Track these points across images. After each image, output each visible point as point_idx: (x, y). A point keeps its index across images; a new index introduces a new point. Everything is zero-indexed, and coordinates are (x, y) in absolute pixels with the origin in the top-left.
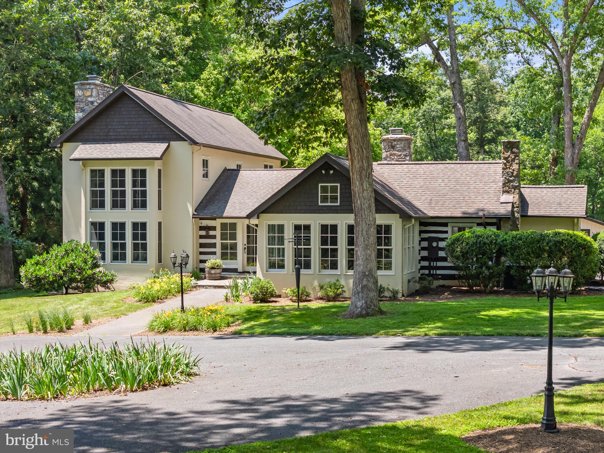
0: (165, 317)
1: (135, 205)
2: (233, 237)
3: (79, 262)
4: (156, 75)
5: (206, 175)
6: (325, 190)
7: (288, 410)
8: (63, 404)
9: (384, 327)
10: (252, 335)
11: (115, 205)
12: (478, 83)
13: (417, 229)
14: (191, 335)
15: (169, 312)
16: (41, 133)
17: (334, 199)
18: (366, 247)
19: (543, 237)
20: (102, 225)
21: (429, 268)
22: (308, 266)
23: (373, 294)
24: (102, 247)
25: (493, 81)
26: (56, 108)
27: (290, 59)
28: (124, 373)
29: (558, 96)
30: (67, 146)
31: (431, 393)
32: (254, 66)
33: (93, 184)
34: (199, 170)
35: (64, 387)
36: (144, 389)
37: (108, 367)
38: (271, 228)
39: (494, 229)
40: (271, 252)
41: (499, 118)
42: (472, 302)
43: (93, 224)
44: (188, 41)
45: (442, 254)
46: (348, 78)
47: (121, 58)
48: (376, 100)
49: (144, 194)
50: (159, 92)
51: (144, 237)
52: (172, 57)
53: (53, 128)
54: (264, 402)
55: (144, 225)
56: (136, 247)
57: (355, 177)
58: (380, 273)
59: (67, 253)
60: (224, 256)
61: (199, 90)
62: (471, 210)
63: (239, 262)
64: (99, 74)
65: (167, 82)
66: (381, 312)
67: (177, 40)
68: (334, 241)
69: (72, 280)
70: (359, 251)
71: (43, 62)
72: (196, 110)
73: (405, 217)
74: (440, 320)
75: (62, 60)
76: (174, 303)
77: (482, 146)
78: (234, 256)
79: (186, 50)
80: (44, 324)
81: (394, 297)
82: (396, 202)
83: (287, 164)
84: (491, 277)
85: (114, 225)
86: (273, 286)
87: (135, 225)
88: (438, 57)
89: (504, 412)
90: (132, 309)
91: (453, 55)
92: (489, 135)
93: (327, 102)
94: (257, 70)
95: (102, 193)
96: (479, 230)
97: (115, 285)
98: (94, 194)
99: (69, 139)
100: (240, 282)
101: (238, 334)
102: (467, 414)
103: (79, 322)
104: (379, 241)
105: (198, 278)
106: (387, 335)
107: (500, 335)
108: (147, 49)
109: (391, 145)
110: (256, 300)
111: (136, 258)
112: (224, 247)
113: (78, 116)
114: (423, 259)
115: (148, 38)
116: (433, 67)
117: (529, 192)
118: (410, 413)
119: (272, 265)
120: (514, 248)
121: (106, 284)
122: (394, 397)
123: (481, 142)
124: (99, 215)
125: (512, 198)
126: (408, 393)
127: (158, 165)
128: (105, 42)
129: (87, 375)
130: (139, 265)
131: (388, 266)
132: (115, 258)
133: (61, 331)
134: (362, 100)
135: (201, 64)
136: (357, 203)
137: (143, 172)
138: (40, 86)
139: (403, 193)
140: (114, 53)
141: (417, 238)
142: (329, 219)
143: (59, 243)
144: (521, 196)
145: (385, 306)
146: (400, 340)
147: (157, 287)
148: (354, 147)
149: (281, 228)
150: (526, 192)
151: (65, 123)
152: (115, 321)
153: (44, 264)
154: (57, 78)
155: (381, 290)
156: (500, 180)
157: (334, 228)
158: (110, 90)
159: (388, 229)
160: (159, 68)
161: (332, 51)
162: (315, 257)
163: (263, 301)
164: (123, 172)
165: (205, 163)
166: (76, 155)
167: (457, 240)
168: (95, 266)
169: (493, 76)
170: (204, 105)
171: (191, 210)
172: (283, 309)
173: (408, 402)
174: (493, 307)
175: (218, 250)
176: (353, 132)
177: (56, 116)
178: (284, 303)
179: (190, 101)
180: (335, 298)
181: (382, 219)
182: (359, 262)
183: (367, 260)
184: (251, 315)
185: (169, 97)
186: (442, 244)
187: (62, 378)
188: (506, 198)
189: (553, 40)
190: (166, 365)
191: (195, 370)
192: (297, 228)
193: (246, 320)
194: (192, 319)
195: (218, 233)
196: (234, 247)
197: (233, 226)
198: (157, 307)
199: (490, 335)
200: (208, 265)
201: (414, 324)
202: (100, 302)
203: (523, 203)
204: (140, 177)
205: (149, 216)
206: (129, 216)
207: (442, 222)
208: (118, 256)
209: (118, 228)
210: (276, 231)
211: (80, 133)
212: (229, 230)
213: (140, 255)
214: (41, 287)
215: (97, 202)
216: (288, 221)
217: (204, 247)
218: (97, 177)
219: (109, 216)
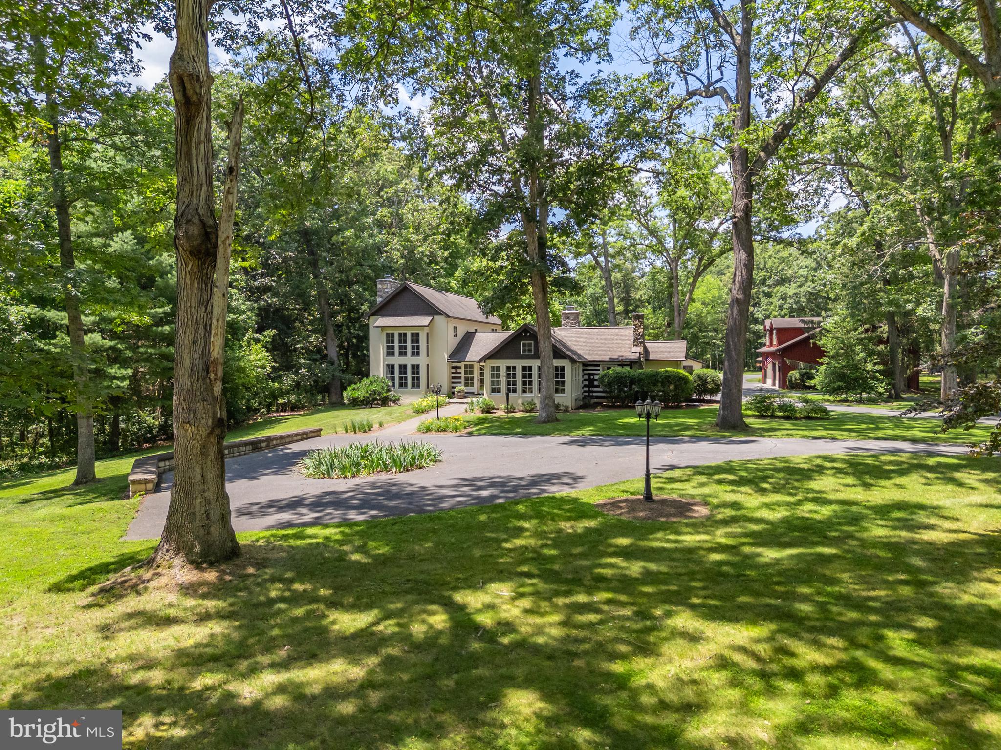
0: (427, 423)
1: (413, 354)
2: (472, 373)
3: (379, 389)
4: (428, 275)
5: (455, 336)
6: (524, 345)
7: (493, 485)
8: (358, 481)
9: (557, 430)
10: (480, 435)
11: (400, 354)
12: (624, 276)
13: (581, 368)
14: (442, 434)
15: (430, 420)
16: (358, 310)
17: (530, 351)
18: (548, 381)
19: (658, 374)
20: (393, 366)
21: (589, 392)
22: (515, 391)
23: (552, 409)
24: (393, 379)
25: (634, 275)
26: (366, 294)
27: (502, 267)
28: (394, 461)
29: (671, 285)
30: (372, 319)
31: (580, 474)
32: (480, 273)
33: (388, 341)
34: (451, 332)
35: (358, 471)
36: (408, 471)
37: (385, 457)
38: (493, 368)
39: (628, 368)
40: (493, 382)
41: (637, 297)
42: (613, 413)
43: (388, 365)
44: (446, 254)
45: (596, 383)
46: (536, 279)
47: (405, 265)
48: (554, 291)
49: (418, 347)
50: (428, 285)
51: (418, 373)
52: (437, 263)
53: (365, 307)
54: (481, 479)
55: (418, 366)
56: (413, 379)
57: (540, 338)
58: (557, 395)
59: (372, 383)
60: (466, 384)
61: (453, 283)
62: (615, 357)
63: (475, 388)
64: (392, 274)
65: (434, 279)
66: (557, 420)
67: (440, 253)
68: (530, 376)
69: (375, 399)
70: (543, 383)
71: (358, 267)
72: (450, 296)
73: (573, 361)
74: (592, 425)
75: (370, 266)
76: (433, 413)
77: (627, 314)
78: (472, 384)
79: (446, 260)
80: (354, 428)
81: (566, 410)
82: (569, 353)
83: (506, 328)
84: (627, 397)
85: (400, 366)
86: (493, 403)
87: (413, 366)
88: (597, 262)
89: (622, 487)
90: (410, 417)
91: (607, 261)
92: (631, 308)
93: (524, 293)
94: (482, 275)
95: (393, 347)
96: (619, 369)
97: (400, 402)
98: (388, 347)
99: (373, 315)
100: (475, 400)
101: (470, 434)
102: (599, 489)
103: (376, 426)
104: (557, 376)
105: (450, 398)
106: (560, 434)
107: (628, 436)
108: (421, 259)
109: (567, 316)
110: (483, 411)
111: (413, 386)
112: (466, 379)
113: (379, 300)
114: (585, 386)
115: (422, 252)
116: (594, 268)
117: (650, 345)
118: (566, 488)
119: (493, 390)
120: (640, 380)
121: (395, 402)
122: (557, 476)
123: (626, 312)
124: (392, 360)
125: (640, 349)
126: (566, 474)
127: (426, 330)
128: (396, 254)
129: (373, 462)
130: (415, 389)
131: (563, 391)
132: (401, 385)
133: (365, 431)
134: (544, 292)
135: (455, 267)
136: (542, 354)
137: (418, 334)
138: (357, 282)
139: (572, 346)
140: (402, 261)
141: (581, 374)
142: (527, 363)
143: (367, 376)
144: (645, 347)
145: (560, 416)
146: (567, 439)
147: (424, 404)
148: (541, 321)
149: (498, 368)
150: (648, 345)
151: (372, 304)
152: (398, 426)
153: (358, 389)
154: (368, 277)
155: (557, 407)
156: (632, 338)
157: (530, 368)
158: (398, 283)
159: (563, 369)
160: (429, 270)
161: (526, 263)
162: (519, 386)
163: (488, 412)
164: (405, 334)
165: (455, 328)
166: (377, 324)
167: (605, 375)
168: (389, 391)
169: (634, 272)
170: (457, 293)
171: (446, 357)
172: (499, 418)
173: (565, 480)
174: (626, 417)
175: (463, 380)
176: (539, 312)
177: (366, 300)
178: (501, 413)
179: (448, 290)
180: (530, 411)
181: (557, 363)
182: (544, 390)
183: (548, 388)
184: (481, 422)
185: (434, 288)
186: (596, 377)
187: (358, 464)
188: (635, 349)
189: (667, 251)
190: (421, 456)
191: (439, 458)
192: (508, 368)
193: (476, 425)
194: (443, 424)
195: (462, 370)
196: (472, 379)
197: (472, 367)
198: (423, 416)
199: (621, 435)
200: (456, 389)
201: (577, 428)
202: (390, 413)
203: (646, 352)
204: (416, 337)
205: (421, 360)
206: (409, 360)
207: (596, 364)
208: (403, 385)
209: (403, 368)
210: (496, 370)
211: (380, 311)
212: (469, 368)
213: (416, 384)
214: (356, 403)
215: (390, 352)
216: (503, 364)
217: (455, 379)
218: (390, 337)
219: (397, 360)
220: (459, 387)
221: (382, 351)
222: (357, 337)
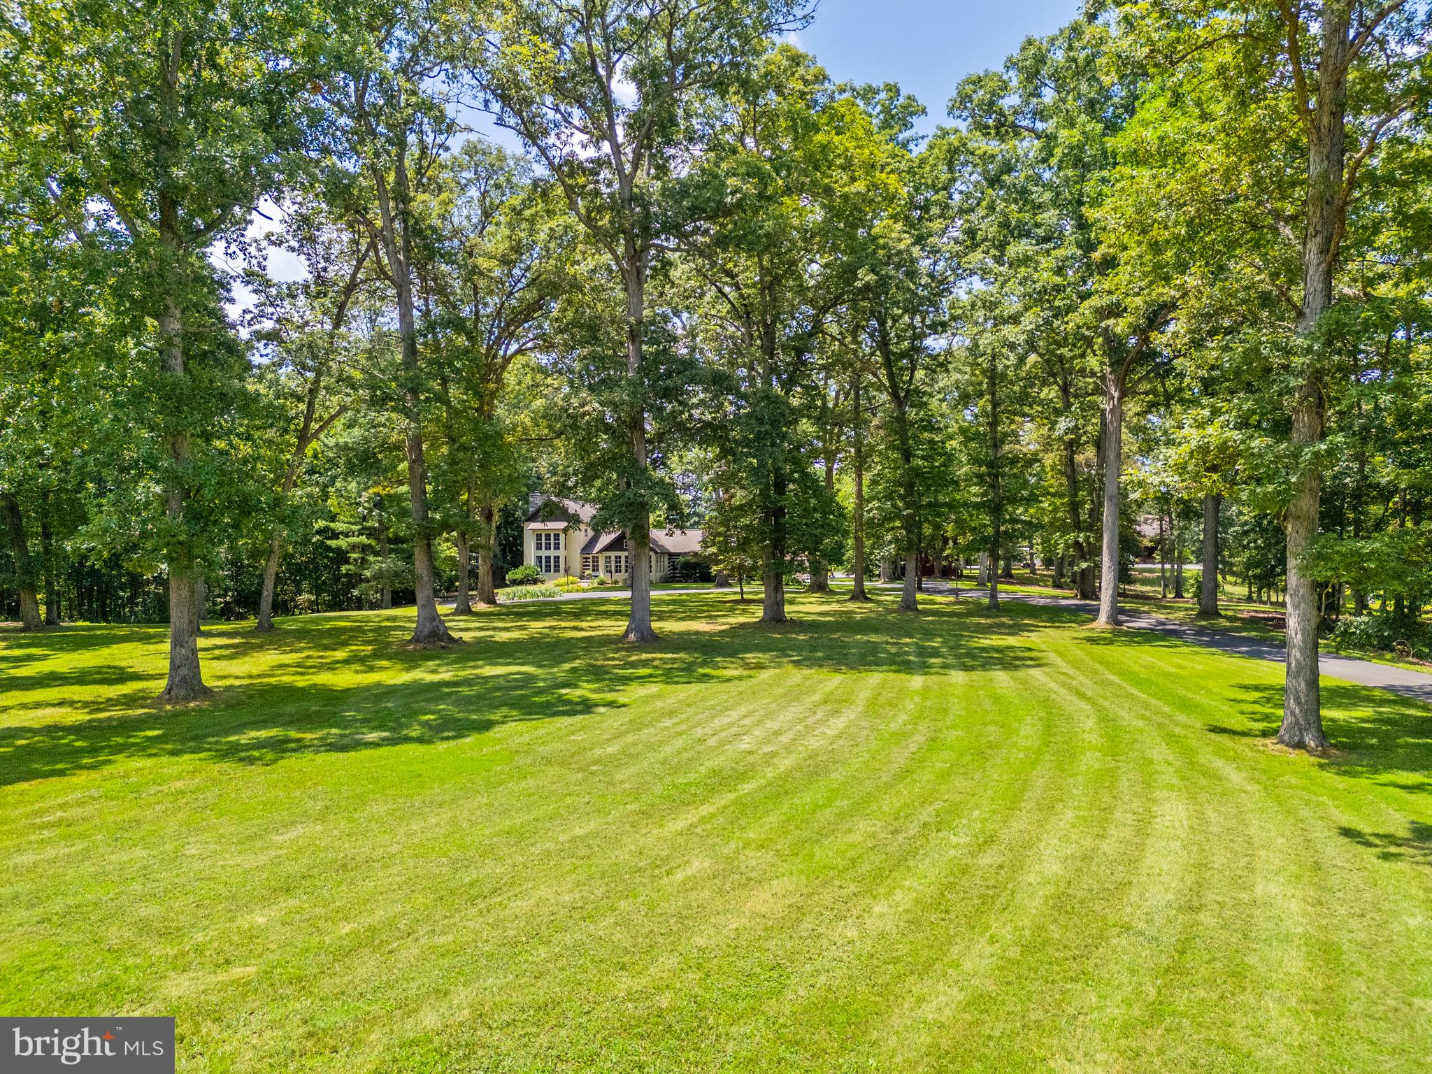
1: (555, 549)
2: (597, 562)
3: (531, 573)
5: (586, 536)
11: (546, 549)
13: (669, 557)
20: (541, 557)
22: (620, 572)
24: (541, 566)
30: (525, 523)
33: (537, 540)
34: (583, 533)
38: (606, 557)
40: (606, 567)
43: (537, 557)
49: (559, 544)
51: (559, 562)
55: (559, 557)
56: (555, 566)
59: (526, 569)
60: (593, 570)
62: (688, 551)
69: (528, 580)
73: (657, 552)
78: (597, 570)
82: (660, 546)
85: (546, 557)
87: (555, 557)
95: (541, 544)
97: (546, 582)
98: (537, 544)
99: (527, 520)
100: (595, 579)
110: (598, 584)
111: (555, 571)
113: (531, 510)
114: (671, 570)
121: (542, 582)
124: (540, 553)
127: (564, 531)
130: (556, 573)
132: (546, 571)
137: (558, 535)
139: (661, 543)
141: (667, 561)
143: (522, 564)
149: (610, 557)
153: (516, 573)
162: (623, 569)
163: (601, 585)
164: (549, 535)
166: (530, 527)
167: (683, 562)
168: (538, 574)
171: (579, 551)
175: (591, 567)
195: (591, 560)
196: (598, 566)
200: (586, 573)
202: (539, 587)
204: (557, 537)
205: (561, 553)
206: (552, 553)
207: (678, 554)
208: (548, 570)
209: (548, 558)
210: (608, 558)
211: (533, 518)
212: (596, 559)
213: (557, 569)
214: (515, 583)
215: (539, 547)
216: (613, 554)
217: (585, 567)
218: (539, 537)
219: (544, 553)
220: (590, 572)
221: (533, 546)
222: (514, 537)
